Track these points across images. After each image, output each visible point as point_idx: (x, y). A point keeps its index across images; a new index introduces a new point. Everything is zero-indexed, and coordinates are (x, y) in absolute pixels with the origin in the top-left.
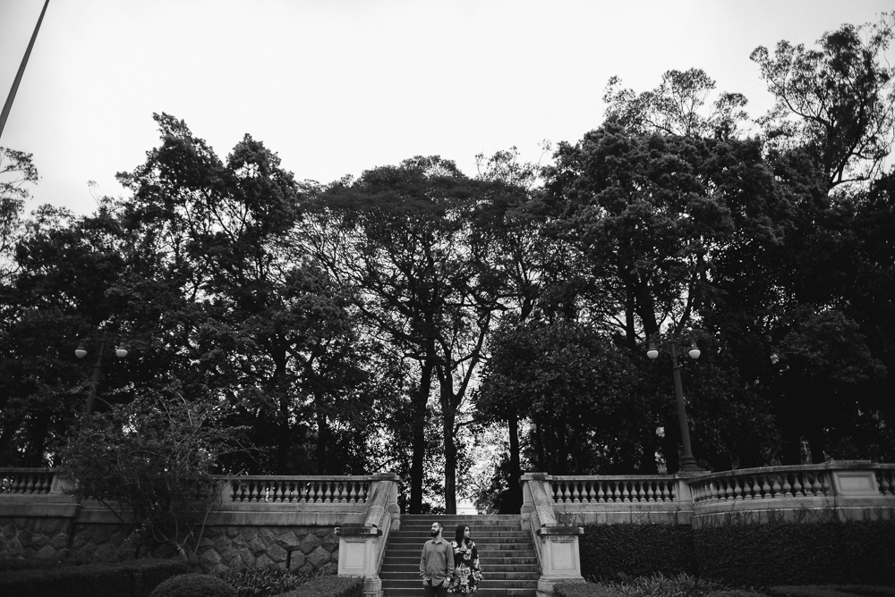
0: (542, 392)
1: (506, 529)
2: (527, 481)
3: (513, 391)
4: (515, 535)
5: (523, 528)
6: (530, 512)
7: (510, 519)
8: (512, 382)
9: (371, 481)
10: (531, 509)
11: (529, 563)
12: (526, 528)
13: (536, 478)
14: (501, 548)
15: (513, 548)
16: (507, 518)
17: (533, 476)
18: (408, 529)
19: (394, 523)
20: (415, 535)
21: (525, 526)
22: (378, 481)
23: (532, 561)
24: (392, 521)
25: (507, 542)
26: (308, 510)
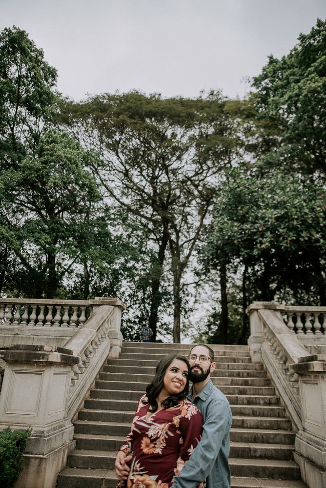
0: (268, 229)
1: (234, 360)
2: (257, 310)
3: (236, 232)
4: (245, 368)
5: (253, 360)
6: (261, 343)
7: (236, 350)
8: (236, 224)
9: (92, 306)
10: (261, 340)
11: (270, 404)
12: (258, 360)
13: (267, 308)
14: (232, 383)
15: (246, 383)
16: (234, 349)
17: (263, 305)
18: (128, 357)
19: (113, 350)
20: (134, 363)
21: (255, 358)
22: (99, 305)
23: (273, 401)
24: (111, 348)
25: (238, 375)
26: (27, 333)
